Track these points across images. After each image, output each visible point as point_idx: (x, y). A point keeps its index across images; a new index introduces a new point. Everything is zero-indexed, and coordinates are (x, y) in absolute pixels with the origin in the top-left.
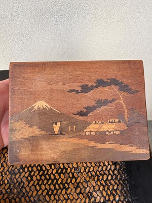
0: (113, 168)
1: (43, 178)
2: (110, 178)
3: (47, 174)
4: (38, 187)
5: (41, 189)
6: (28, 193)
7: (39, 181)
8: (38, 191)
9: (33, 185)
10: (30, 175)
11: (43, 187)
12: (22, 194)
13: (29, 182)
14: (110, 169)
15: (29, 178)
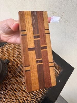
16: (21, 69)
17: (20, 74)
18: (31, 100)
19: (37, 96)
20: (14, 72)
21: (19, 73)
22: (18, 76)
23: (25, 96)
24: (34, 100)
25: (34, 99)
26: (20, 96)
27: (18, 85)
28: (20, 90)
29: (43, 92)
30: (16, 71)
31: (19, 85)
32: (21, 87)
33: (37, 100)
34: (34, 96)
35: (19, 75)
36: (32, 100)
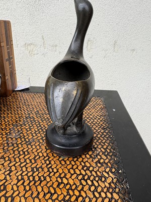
0: (102, 131)
1: (40, 130)
2: (99, 136)
3: (44, 129)
4: (34, 135)
5: (36, 135)
6: (24, 136)
7: (36, 131)
8: (33, 136)
9: (31, 133)
10: (29, 128)
11: (39, 135)
12: (19, 136)
13: (28, 131)
14: (100, 131)
15: (28, 130)
16: (20, 129)
17: (24, 138)
18: (95, 161)
19: (100, 149)
20: (5, 142)
21: (20, 138)
22: (20, 143)
23: (73, 166)
24: (101, 158)
25: (100, 156)
26: (60, 174)
27: (35, 157)
28: (50, 163)
29: (103, 136)
30: (10, 139)
31: (38, 157)
32: (47, 156)
33: (106, 153)
34: (95, 152)
35: (22, 142)
36: (97, 160)
